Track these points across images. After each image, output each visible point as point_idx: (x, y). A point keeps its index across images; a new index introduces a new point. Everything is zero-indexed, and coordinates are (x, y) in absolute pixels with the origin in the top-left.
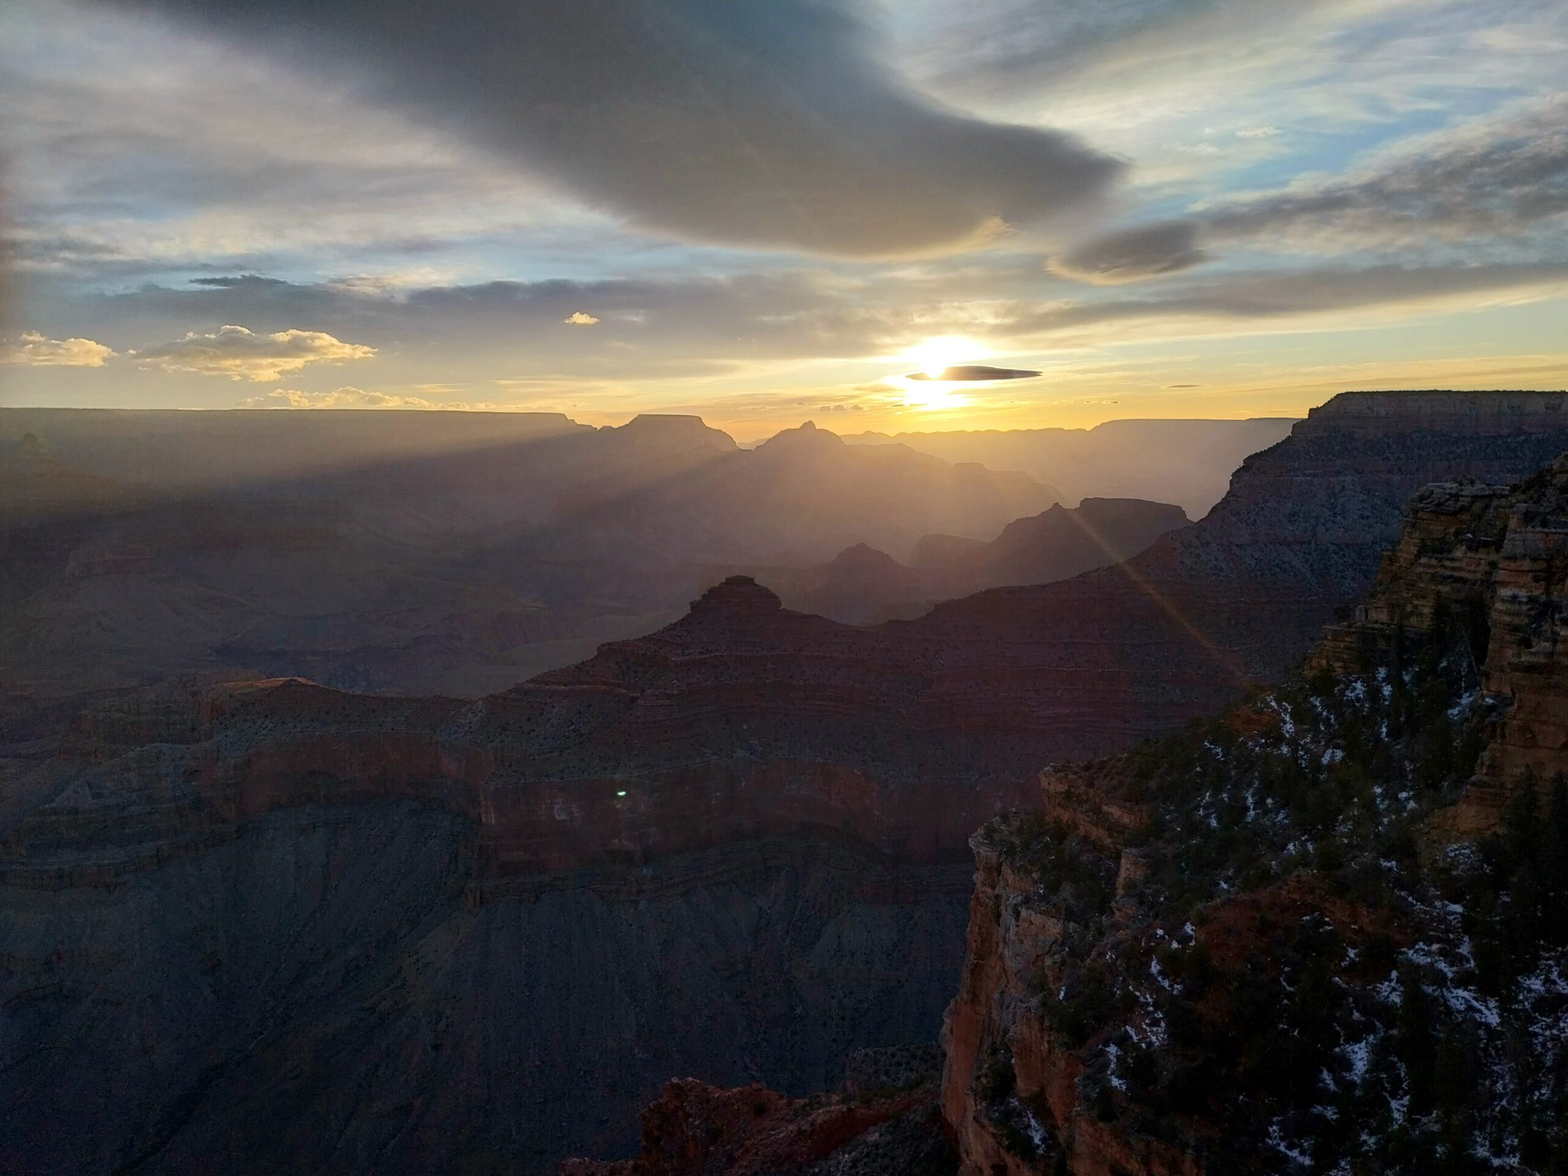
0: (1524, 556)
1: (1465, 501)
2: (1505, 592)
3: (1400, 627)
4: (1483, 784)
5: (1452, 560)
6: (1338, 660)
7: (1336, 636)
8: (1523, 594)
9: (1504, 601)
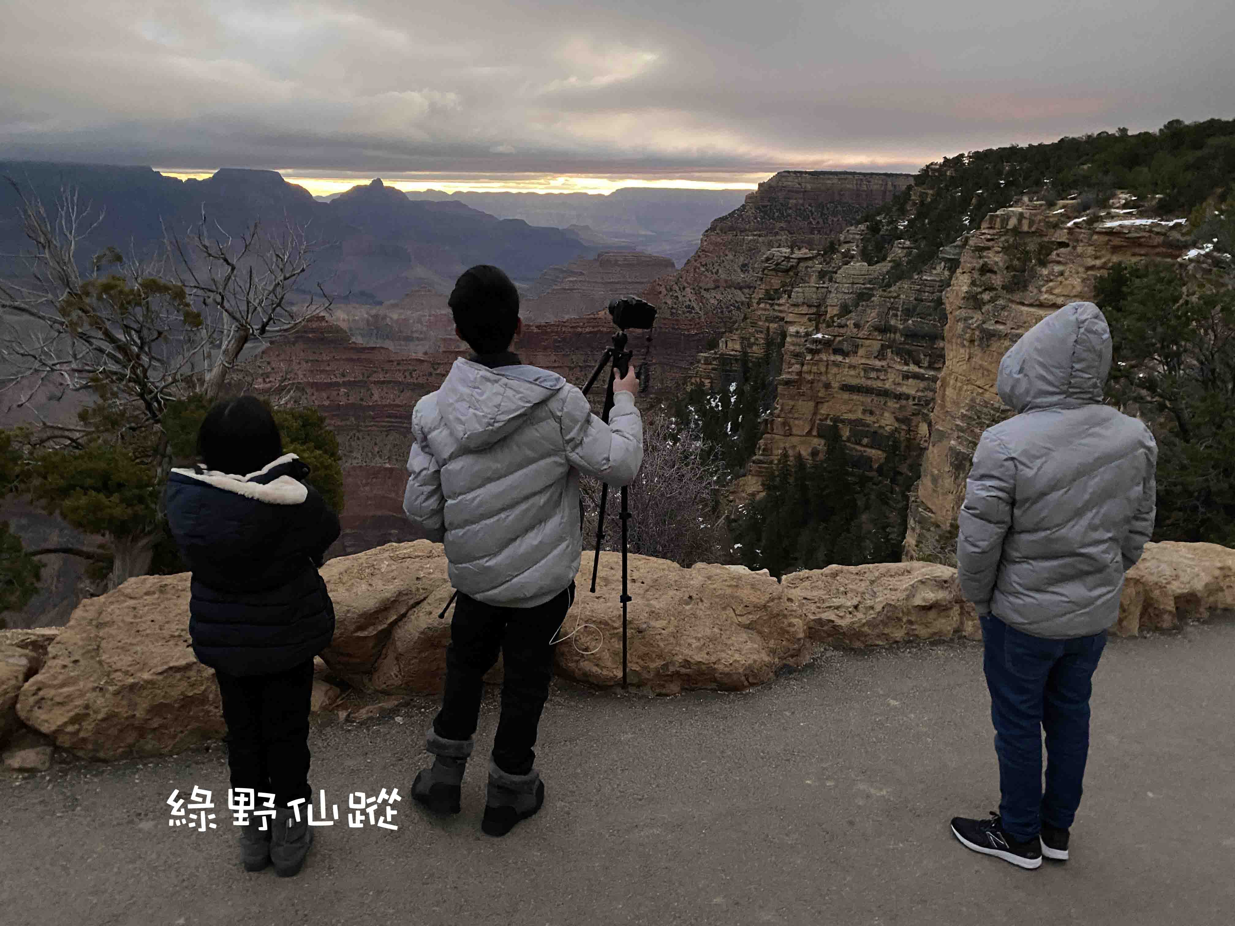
0: (804, 303)
1: (793, 262)
2: (792, 329)
3: (745, 354)
4: (761, 462)
5: (779, 305)
6: (708, 377)
7: (707, 362)
8: (802, 330)
9: (791, 335)
